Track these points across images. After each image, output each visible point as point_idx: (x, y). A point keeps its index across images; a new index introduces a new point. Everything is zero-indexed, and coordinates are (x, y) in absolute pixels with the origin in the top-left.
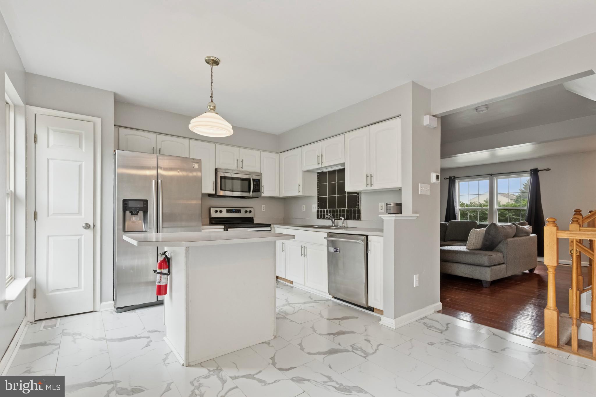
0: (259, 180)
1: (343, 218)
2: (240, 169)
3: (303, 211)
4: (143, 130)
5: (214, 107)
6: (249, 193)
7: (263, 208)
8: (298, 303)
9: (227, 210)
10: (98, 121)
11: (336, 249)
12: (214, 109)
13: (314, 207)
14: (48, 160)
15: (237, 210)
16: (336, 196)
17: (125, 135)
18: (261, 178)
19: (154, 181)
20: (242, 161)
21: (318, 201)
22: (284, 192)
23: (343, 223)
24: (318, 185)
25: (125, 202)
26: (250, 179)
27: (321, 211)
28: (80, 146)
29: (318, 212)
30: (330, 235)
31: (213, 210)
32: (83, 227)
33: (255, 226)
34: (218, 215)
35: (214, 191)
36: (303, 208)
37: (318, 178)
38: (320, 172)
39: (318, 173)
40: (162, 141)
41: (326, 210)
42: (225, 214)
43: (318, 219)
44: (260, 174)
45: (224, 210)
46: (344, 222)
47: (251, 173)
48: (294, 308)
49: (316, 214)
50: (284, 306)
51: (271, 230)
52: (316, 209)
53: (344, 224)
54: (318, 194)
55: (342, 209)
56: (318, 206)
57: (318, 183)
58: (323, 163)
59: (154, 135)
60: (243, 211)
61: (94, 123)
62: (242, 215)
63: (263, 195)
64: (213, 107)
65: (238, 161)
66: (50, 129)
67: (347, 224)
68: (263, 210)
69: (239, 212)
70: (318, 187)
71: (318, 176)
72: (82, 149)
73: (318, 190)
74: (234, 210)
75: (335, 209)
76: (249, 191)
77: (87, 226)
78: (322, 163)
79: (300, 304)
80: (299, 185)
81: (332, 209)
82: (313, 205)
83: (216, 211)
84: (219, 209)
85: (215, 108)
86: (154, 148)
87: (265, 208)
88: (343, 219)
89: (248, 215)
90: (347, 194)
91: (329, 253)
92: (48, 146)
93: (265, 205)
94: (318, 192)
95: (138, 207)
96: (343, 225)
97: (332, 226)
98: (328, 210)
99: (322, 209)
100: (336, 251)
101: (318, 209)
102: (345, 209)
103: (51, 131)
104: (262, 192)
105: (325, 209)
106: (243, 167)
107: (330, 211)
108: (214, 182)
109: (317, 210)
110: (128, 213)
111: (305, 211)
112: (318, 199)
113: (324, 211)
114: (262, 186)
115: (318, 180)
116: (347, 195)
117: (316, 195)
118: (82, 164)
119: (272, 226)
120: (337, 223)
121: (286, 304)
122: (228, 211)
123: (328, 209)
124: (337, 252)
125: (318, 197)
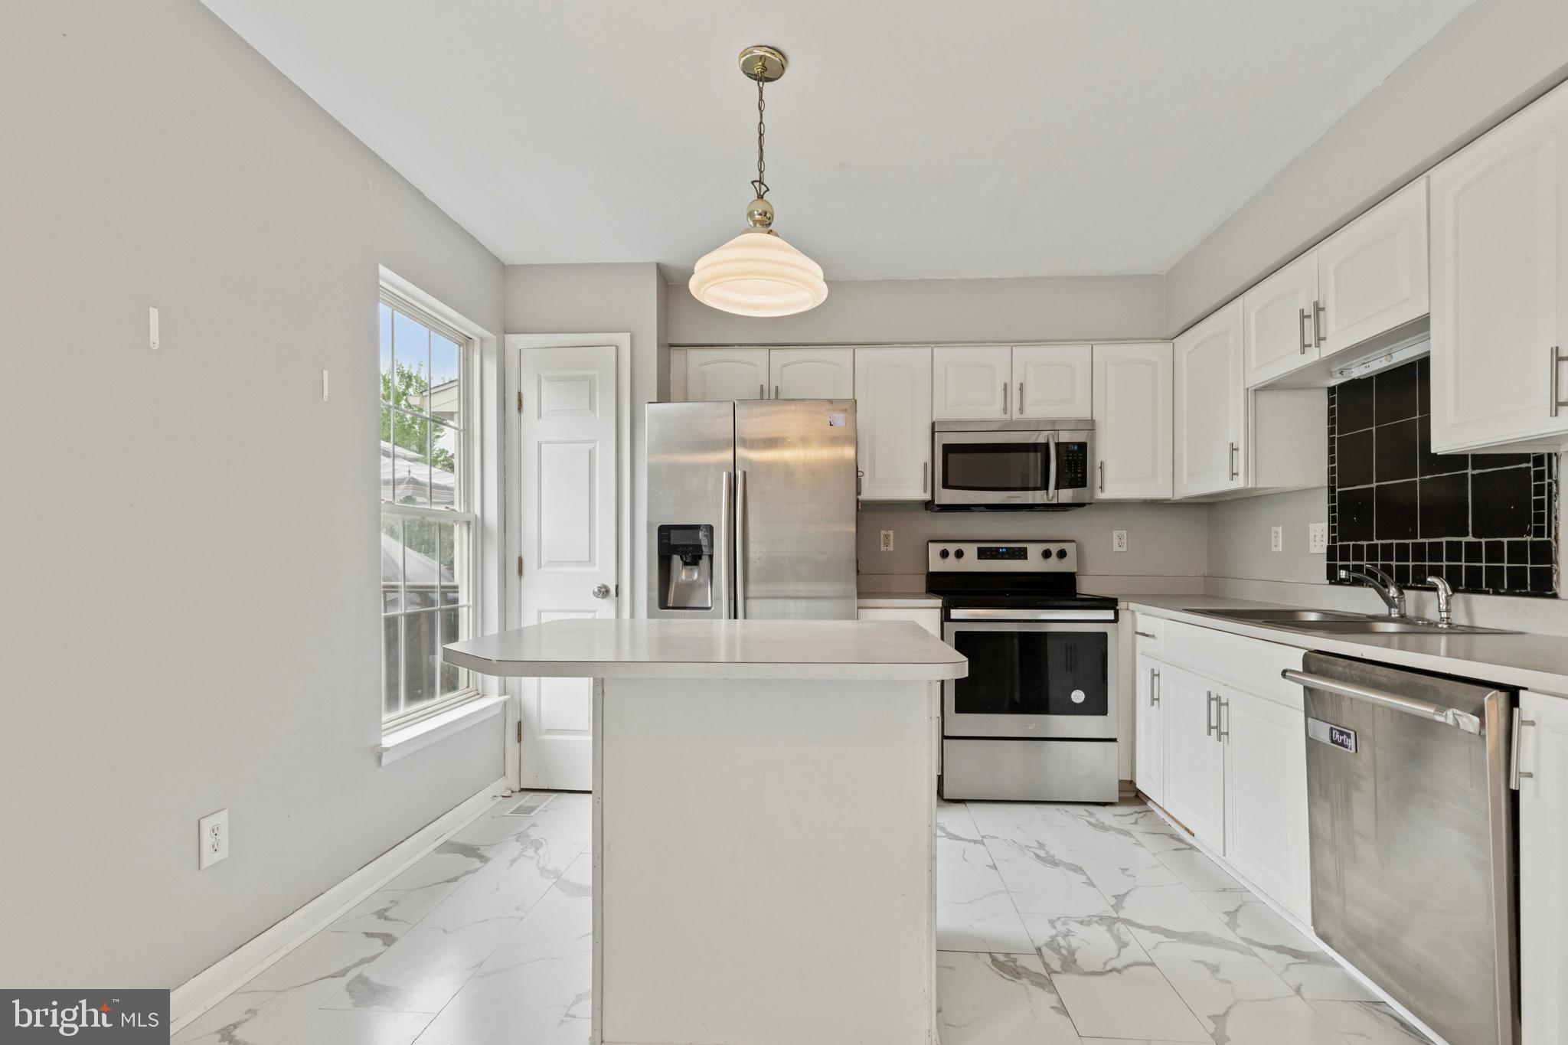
0: (1082, 446)
1: (1441, 584)
2: (1016, 415)
3: (1274, 549)
4: (740, 345)
5: (766, 213)
6: (1045, 491)
7: (1119, 540)
8: (1154, 929)
9: (979, 549)
10: (624, 339)
11: (1342, 733)
12: (765, 222)
13: (1318, 535)
14: (540, 445)
15: (1013, 548)
16: (1417, 479)
17: (701, 365)
18: (1093, 438)
19: (725, 473)
20: (1021, 389)
21: (1332, 510)
22: (1185, 481)
23: (1443, 607)
24: (1331, 441)
25: (665, 531)
26: (1047, 445)
27: (1345, 550)
28: (591, 407)
29: (1331, 553)
30: (1315, 663)
31: (935, 550)
32: (594, 593)
33: (1078, 604)
34: (951, 565)
35: (925, 492)
36: (1273, 539)
37: (1331, 412)
38: (1342, 386)
39: (1331, 390)
40: (785, 366)
41: (1368, 545)
42: (971, 563)
43: (1331, 583)
44: (1090, 425)
45: (970, 550)
46: (1448, 603)
47: (1054, 425)
48: (1123, 945)
49: (1323, 563)
50: (1085, 922)
51: (1116, 620)
52: (1326, 544)
53: (1448, 611)
54: (1331, 480)
55: (1444, 540)
56: (1332, 529)
57: (1331, 431)
58: (1324, 339)
59: (762, 353)
60: (1034, 551)
61: (617, 348)
62: (1034, 563)
63: (1101, 496)
64: (760, 214)
65: (1005, 389)
66: (543, 379)
67: (1469, 613)
68: (1116, 548)
69: (1022, 554)
70: (1331, 450)
71: (1331, 401)
72: (595, 413)
73: (1331, 460)
74: (1002, 548)
75: (1410, 541)
76: (1046, 487)
77: (604, 592)
78: (1320, 340)
79: (1160, 938)
80: (1233, 449)
81: (1395, 542)
82: (1312, 526)
83: (944, 554)
84: (952, 548)
85: (768, 215)
86: (762, 386)
87: (1124, 541)
88: (1441, 586)
89: (1053, 565)
90: (1474, 468)
91: (1311, 744)
92: (540, 416)
93: (1124, 532)
94: (1331, 471)
95: (690, 545)
96: (1444, 615)
97: (1387, 619)
98: (1377, 544)
99: (1351, 543)
100: (1342, 744)
101: (1334, 540)
102: (1464, 540)
103: (544, 383)
104: (1098, 484)
105: (1365, 543)
106: (1026, 408)
107: (1387, 549)
108: (926, 464)
109: (1329, 548)
110: (676, 560)
111: (1280, 549)
112: (1332, 499)
113: (1358, 551)
114: (1098, 464)
115: (1331, 421)
116: (1470, 472)
117: (1326, 485)
118: (595, 447)
119: (1121, 605)
120: (1420, 605)
121: (1102, 919)
122: (983, 554)
123: (1375, 541)
124: (1346, 747)
125: (1332, 490)
